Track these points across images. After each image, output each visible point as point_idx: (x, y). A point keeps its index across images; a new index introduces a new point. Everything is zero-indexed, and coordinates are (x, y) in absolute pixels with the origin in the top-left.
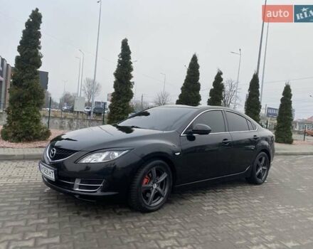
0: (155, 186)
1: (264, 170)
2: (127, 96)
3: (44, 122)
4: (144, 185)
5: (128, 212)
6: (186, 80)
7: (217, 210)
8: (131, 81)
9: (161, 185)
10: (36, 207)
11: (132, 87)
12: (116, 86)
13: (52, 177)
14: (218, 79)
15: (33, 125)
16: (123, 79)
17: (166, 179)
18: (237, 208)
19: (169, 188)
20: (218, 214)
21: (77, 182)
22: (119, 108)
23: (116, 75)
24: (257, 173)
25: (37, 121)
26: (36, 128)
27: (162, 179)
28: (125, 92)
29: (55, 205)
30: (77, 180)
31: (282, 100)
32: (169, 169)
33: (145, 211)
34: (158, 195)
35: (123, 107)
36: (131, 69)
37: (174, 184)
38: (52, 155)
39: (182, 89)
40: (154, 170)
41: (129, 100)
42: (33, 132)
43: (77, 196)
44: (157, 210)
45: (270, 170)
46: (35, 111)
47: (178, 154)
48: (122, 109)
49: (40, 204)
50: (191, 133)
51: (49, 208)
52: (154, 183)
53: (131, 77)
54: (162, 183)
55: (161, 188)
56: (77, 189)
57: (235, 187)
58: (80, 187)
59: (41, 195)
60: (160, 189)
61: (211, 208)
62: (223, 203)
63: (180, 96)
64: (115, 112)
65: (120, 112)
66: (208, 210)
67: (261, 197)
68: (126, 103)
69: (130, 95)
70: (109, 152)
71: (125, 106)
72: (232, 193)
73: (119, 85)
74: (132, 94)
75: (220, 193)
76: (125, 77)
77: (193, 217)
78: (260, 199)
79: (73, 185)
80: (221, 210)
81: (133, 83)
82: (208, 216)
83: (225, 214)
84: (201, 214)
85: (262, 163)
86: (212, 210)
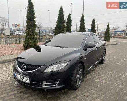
4: (76, 78)
6: (58, 18)
8: (35, 19)
10: (19, 98)
11: (36, 23)
12: (27, 22)
13: (28, 81)
16: (31, 19)
18: (108, 78)
21: (44, 83)
22: (31, 33)
23: (27, 16)
27: (80, 72)
28: (32, 25)
35: (32, 32)
36: (34, 14)
37: (84, 73)
39: (57, 22)
41: (35, 29)
43: (45, 90)
47: (85, 59)
48: (32, 33)
50: (86, 47)
51: (27, 98)
52: (78, 75)
53: (34, 17)
56: (45, 86)
60: (80, 77)
62: (100, 76)
63: (57, 26)
64: (29, 35)
65: (31, 35)
66: (99, 82)
67: (110, 70)
68: (34, 31)
69: (35, 26)
70: (58, 64)
71: (34, 32)
72: (98, 70)
73: (29, 22)
74: (36, 26)
75: (94, 71)
76: (32, 17)
77: (96, 87)
78: (110, 71)
79: (42, 85)
80: (103, 80)
81: (36, 20)
82: (101, 85)
83: (106, 82)
84: (98, 84)
85: (104, 55)
86: (100, 81)
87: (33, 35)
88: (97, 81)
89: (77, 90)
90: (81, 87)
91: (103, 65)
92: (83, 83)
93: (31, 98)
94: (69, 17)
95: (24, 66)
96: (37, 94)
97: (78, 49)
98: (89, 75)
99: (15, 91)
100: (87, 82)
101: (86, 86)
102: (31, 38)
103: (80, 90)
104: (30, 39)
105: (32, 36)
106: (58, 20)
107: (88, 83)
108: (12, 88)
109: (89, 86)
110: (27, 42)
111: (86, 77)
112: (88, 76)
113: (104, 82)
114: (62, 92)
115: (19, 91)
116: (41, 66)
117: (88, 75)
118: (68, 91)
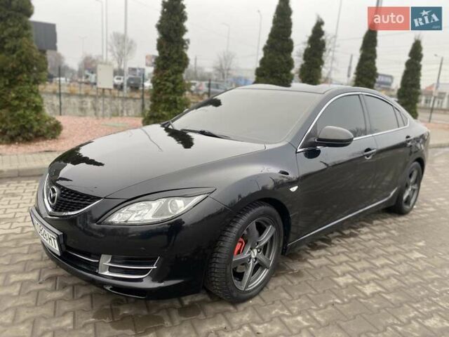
0: (254, 253)
1: (413, 190)
2: (180, 64)
3: (48, 111)
4: (236, 258)
5: (204, 302)
6: (271, 35)
7: (362, 284)
8: (185, 37)
9: (264, 249)
11: (187, 48)
12: (160, 47)
13: (55, 247)
14: (318, 31)
15: (32, 115)
16: (172, 35)
17: (272, 239)
18: (394, 276)
19: (278, 251)
20: (367, 297)
21: (105, 261)
22: (168, 84)
23: (159, 27)
24: (405, 197)
25: (38, 109)
26: (37, 121)
27: (265, 238)
28: (175, 56)
29: (68, 290)
30: (104, 257)
31: (408, 64)
32: (279, 219)
33: (238, 300)
34: (259, 266)
35: (173, 82)
36: (183, 18)
37: (285, 242)
38: (53, 200)
39: (265, 49)
41: (181, 72)
42: (32, 127)
43: (108, 288)
44: (257, 294)
45: (421, 190)
46: (32, 92)
47: (294, 189)
48: (172, 86)
50: (315, 144)
51: (55, 301)
52: (251, 249)
53: (183, 30)
54: (266, 246)
55: (264, 253)
56: (107, 273)
58: (111, 269)
59: (42, 264)
60: (262, 257)
61: (349, 279)
62: (366, 265)
63: (263, 62)
64: (161, 90)
65: (169, 90)
66: (347, 286)
67: (421, 244)
68: (179, 76)
69: (183, 61)
70: (165, 200)
71: (178, 81)
72: (370, 236)
73: (164, 45)
74: (187, 59)
75: (352, 239)
76: (175, 31)
77: (326, 307)
78: (421, 250)
80: (368, 282)
81: (188, 40)
82: (350, 301)
83: (379, 293)
84: (338, 297)
85: (412, 180)
86: (353, 284)
87: (174, 90)
88: (341, 281)
89: (241, 307)
90: (262, 294)
91: (402, 219)
92: (279, 281)
93: (65, 307)
95: (54, 191)
96: (91, 295)
97: (269, 147)
98: (323, 252)
99: (33, 271)
100: (296, 281)
101: (284, 295)
102: (167, 101)
103: (252, 306)
104: (163, 105)
105: (170, 93)
106: (268, 42)
107: (299, 283)
108: (32, 260)
109: (300, 297)
110: (155, 114)
111: (305, 260)
112: (313, 257)
113: (369, 290)
114: (181, 302)
115: (47, 275)
116: (99, 198)
117: (315, 254)
118: (208, 303)
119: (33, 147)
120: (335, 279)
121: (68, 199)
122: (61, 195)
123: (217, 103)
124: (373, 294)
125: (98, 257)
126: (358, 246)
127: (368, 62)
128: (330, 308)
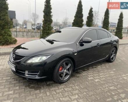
0: (65, 71)
1: (114, 56)
2: (50, 22)
3: (13, 36)
4: (60, 72)
6: (76, 13)
7: (95, 79)
8: (51, 14)
9: (68, 70)
10: (8, 83)
11: (52, 17)
16: (48, 13)
17: (70, 67)
18: (104, 77)
19: (72, 71)
20: (95, 82)
21: (27, 72)
23: (44, 12)
24: (111, 58)
25: (10, 36)
26: (10, 39)
27: (68, 67)
28: (49, 20)
29: (18, 81)
30: (26, 71)
31: (119, 20)
32: (72, 62)
33: (61, 83)
34: (67, 74)
36: (51, 9)
37: (74, 68)
38: (13, 58)
39: (75, 17)
40: (64, 64)
41: (51, 24)
42: (9, 41)
43: (27, 79)
46: (9, 31)
47: (76, 54)
48: (48, 28)
49: (10, 81)
51: (15, 84)
52: (64, 69)
53: (51, 12)
55: (68, 71)
56: (27, 75)
57: (101, 64)
58: (28, 74)
59: (11, 75)
61: (92, 78)
62: (97, 75)
63: (74, 20)
64: (45, 29)
65: (47, 29)
66: (91, 80)
67: (114, 70)
68: (50, 25)
69: (51, 21)
70: (41, 57)
71: (49, 27)
72: (100, 68)
73: (45, 17)
74: (52, 21)
75: (95, 69)
76: (48, 12)
77: (84, 84)
78: (114, 71)
79: (24, 74)
80: (97, 79)
81: (52, 15)
82: (91, 83)
83: (99, 81)
84: (88, 82)
85: (113, 53)
86: (93, 79)
87: (48, 29)
88: (90, 78)
89: (62, 85)
90: (68, 82)
91: (110, 64)
92: (73, 79)
93: (17, 85)
94: (91, 11)
95: (14, 56)
96: (24, 82)
97: (69, 43)
98: (86, 72)
99: (9, 77)
100: (77, 79)
101: (74, 82)
102: (46, 32)
103: (65, 84)
104: (45, 34)
106: (76, 15)
107: (78, 79)
108: (9, 74)
109: (78, 82)
110: (43, 36)
111: (81, 74)
112: (83, 73)
114: (46, 83)
116: (25, 57)
117: (84, 72)
118: (53, 83)
119: (9, 46)
120: (88, 78)
121: (17, 57)
122: (16, 56)
123: (60, 32)
124: (97, 82)
125: (25, 71)
126: (96, 70)
127: (107, 20)
128: (85, 85)
